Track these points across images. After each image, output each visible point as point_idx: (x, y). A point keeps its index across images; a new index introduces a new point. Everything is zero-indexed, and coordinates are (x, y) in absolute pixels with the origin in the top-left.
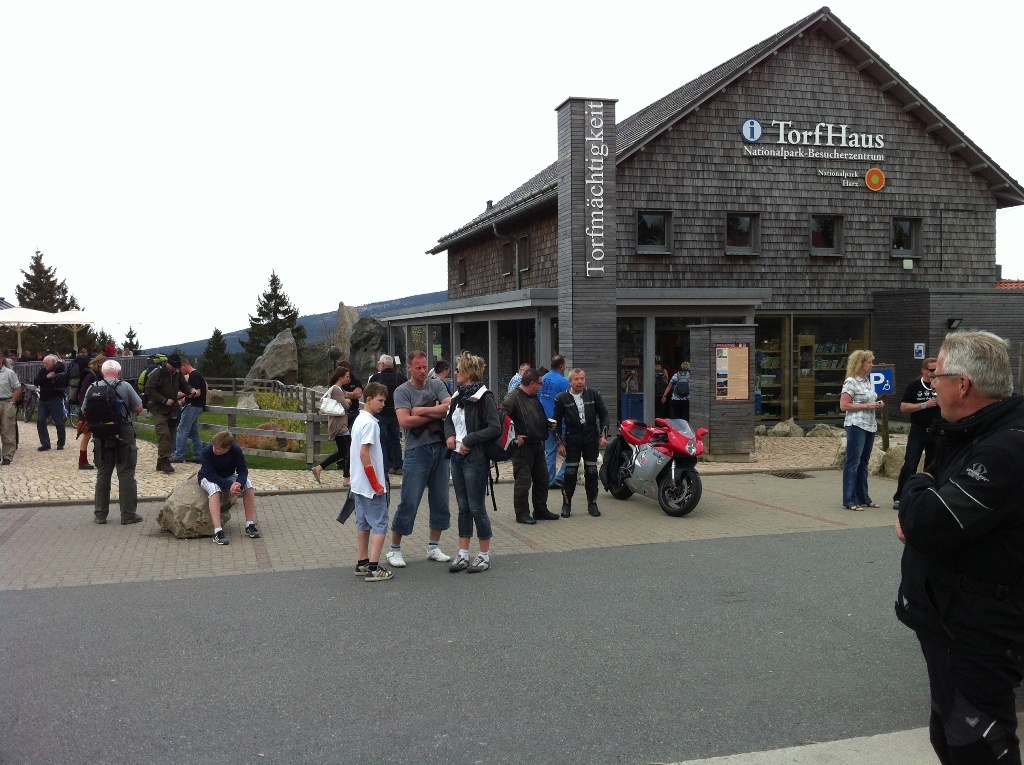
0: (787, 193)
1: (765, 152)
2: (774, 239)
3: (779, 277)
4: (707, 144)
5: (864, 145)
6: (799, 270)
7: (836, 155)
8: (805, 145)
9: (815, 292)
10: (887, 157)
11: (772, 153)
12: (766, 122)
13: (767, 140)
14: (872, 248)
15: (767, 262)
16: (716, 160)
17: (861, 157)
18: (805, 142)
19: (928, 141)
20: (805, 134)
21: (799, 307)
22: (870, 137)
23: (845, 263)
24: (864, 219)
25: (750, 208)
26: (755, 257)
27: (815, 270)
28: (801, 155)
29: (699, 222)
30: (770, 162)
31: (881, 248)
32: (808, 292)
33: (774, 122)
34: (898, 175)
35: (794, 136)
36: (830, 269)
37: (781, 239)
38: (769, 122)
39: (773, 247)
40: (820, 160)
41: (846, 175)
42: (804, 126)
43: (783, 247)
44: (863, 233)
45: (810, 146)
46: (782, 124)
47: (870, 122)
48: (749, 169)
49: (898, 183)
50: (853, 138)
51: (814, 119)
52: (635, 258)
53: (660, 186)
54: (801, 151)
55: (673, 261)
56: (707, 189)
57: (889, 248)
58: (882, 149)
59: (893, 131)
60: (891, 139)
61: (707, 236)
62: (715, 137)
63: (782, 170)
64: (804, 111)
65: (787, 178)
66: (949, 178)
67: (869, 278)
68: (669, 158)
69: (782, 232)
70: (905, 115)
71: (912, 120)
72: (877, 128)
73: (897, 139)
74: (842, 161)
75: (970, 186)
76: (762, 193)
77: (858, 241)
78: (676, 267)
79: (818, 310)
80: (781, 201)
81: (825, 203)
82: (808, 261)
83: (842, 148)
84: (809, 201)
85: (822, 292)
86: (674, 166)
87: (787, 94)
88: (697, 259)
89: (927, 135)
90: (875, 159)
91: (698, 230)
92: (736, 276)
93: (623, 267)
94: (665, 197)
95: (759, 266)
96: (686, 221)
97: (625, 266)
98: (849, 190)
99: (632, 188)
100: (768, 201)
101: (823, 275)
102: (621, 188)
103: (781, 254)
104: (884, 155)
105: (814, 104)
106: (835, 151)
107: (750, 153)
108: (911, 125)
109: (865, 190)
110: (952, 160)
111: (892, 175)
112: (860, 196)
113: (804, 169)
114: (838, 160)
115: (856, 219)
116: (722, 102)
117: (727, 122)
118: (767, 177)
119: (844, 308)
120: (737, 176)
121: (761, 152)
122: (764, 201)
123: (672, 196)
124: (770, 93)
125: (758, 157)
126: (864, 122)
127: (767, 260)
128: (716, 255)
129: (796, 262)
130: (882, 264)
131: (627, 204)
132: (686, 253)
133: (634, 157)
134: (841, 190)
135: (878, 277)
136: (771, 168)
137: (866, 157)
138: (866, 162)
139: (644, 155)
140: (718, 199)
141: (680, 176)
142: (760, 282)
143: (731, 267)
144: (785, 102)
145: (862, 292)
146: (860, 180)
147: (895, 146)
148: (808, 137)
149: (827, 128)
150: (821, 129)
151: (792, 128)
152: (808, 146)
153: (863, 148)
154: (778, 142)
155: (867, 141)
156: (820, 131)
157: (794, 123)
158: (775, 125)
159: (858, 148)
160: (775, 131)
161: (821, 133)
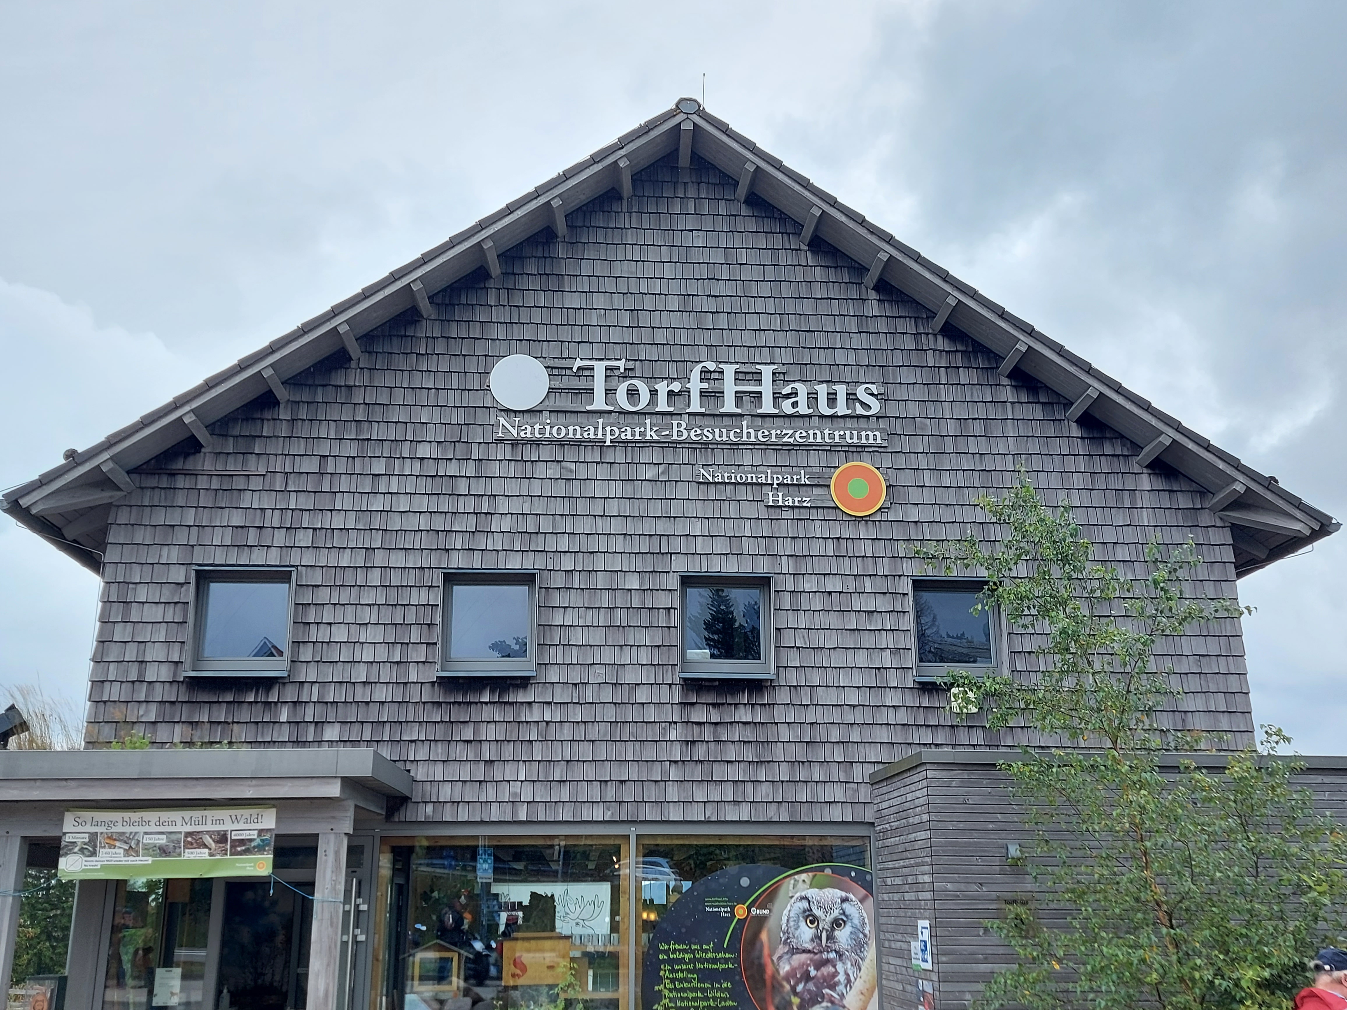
0: (616, 526)
1: (552, 432)
2: (578, 637)
3: (594, 732)
4: (400, 415)
5: (824, 409)
6: (651, 714)
7: (748, 432)
8: (663, 414)
9: (697, 773)
10: (890, 435)
11: (573, 431)
12: (558, 363)
13: (564, 402)
14: (862, 659)
15: (561, 696)
16: (424, 451)
17: (816, 435)
18: (663, 405)
19: (1008, 394)
20: (663, 388)
21: (651, 814)
22: (841, 390)
23: (783, 696)
24: (834, 584)
25: (514, 563)
26: (523, 682)
27: (698, 715)
28: (651, 435)
29: (369, 597)
30: (569, 454)
31: (887, 660)
32: (674, 774)
33: (578, 363)
34: (928, 479)
35: (632, 394)
36: (745, 715)
37: (597, 637)
38: (565, 363)
39: (574, 656)
40: (705, 446)
41: (776, 479)
42: (661, 370)
43: (607, 656)
44: (834, 621)
45: (679, 415)
46: (600, 368)
47: (840, 358)
48: (512, 469)
49: (915, 495)
50: (795, 394)
51: (687, 354)
52: (183, 688)
53: (269, 512)
54: (652, 425)
55: (290, 694)
56: (397, 517)
57: (910, 660)
58: (878, 418)
59: (907, 376)
60: (902, 393)
61: (391, 630)
62: (423, 397)
63: (602, 472)
64: (660, 337)
65: (616, 489)
66: (1078, 481)
67: (855, 737)
68: (298, 448)
69: (602, 618)
70: (940, 338)
71: (960, 348)
72: (862, 370)
73: (919, 393)
74: (765, 446)
75: (1145, 500)
76: (546, 525)
77: (819, 639)
78: (300, 709)
79: (708, 822)
80: (599, 544)
81: (721, 546)
82: (677, 691)
83: (764, 416)
84: (676, 544)
85: (718, 772)
86: (311, 465)
87: (618, 302)
88: (359, 688)
89: (1005, 381)
90: (855, 440)
91: (366, 615)
92: (468, 733)
93: (147, 712)
94: (280, 538)
95: (535, 706)
96: (335, 594)
97: (153, 708)
98: (787, 514)
99: (190, 517)
100: (564, 544)
101: (721, 730)
102: (160, 517)
103: (598, 675)
104: (882, 431)
105: (689, 320)
106: (744, 423)
107: (515, 433)
108: (959, 360)
109: (832, 515)
110: (1082, 438)
111: (906, 478)
112: (818, 530)
113: (661, 468)
114: (753, 446)
115: (810, 585)
116: (446, 322)
117: (457, 365)
118: (561, 489)
119: (784, 817)
120: (479, 487)
121: (542, 431)
122: (552, 544)
123: (301, 534)
124: (572, 301)
125: (535, 443)
126: (823, 357)
127: (558, 688)
128: (413, 678)
129: (642, 695)
130: (892, 699)
131: (173, 555)
132: (329, 674)
133: (202, 446)
134: (763, 514)
135: (883, 735)
136: (572, 466)
137: (831, 436)
138: (832, 449)
139: (231, 440)
140: (426, 541)
141: (326, 488)
142: (537, 746)
143: (455, 709)
144: (611, 319)
145: (837, 774)
146: (816, 491)
147: (913, 410)
148: (671, 393)
149: (722, 372)
150: (706, 375)
151: (628, 374)
152: (671, 414)
153: (822, 416)
154: (589, 408)
155: (832, 399)
156: (701, 380)
157: (630, 365)
158: (579, 368)
159: (809, 416)
160: (582, 383)
161: (705, 385)
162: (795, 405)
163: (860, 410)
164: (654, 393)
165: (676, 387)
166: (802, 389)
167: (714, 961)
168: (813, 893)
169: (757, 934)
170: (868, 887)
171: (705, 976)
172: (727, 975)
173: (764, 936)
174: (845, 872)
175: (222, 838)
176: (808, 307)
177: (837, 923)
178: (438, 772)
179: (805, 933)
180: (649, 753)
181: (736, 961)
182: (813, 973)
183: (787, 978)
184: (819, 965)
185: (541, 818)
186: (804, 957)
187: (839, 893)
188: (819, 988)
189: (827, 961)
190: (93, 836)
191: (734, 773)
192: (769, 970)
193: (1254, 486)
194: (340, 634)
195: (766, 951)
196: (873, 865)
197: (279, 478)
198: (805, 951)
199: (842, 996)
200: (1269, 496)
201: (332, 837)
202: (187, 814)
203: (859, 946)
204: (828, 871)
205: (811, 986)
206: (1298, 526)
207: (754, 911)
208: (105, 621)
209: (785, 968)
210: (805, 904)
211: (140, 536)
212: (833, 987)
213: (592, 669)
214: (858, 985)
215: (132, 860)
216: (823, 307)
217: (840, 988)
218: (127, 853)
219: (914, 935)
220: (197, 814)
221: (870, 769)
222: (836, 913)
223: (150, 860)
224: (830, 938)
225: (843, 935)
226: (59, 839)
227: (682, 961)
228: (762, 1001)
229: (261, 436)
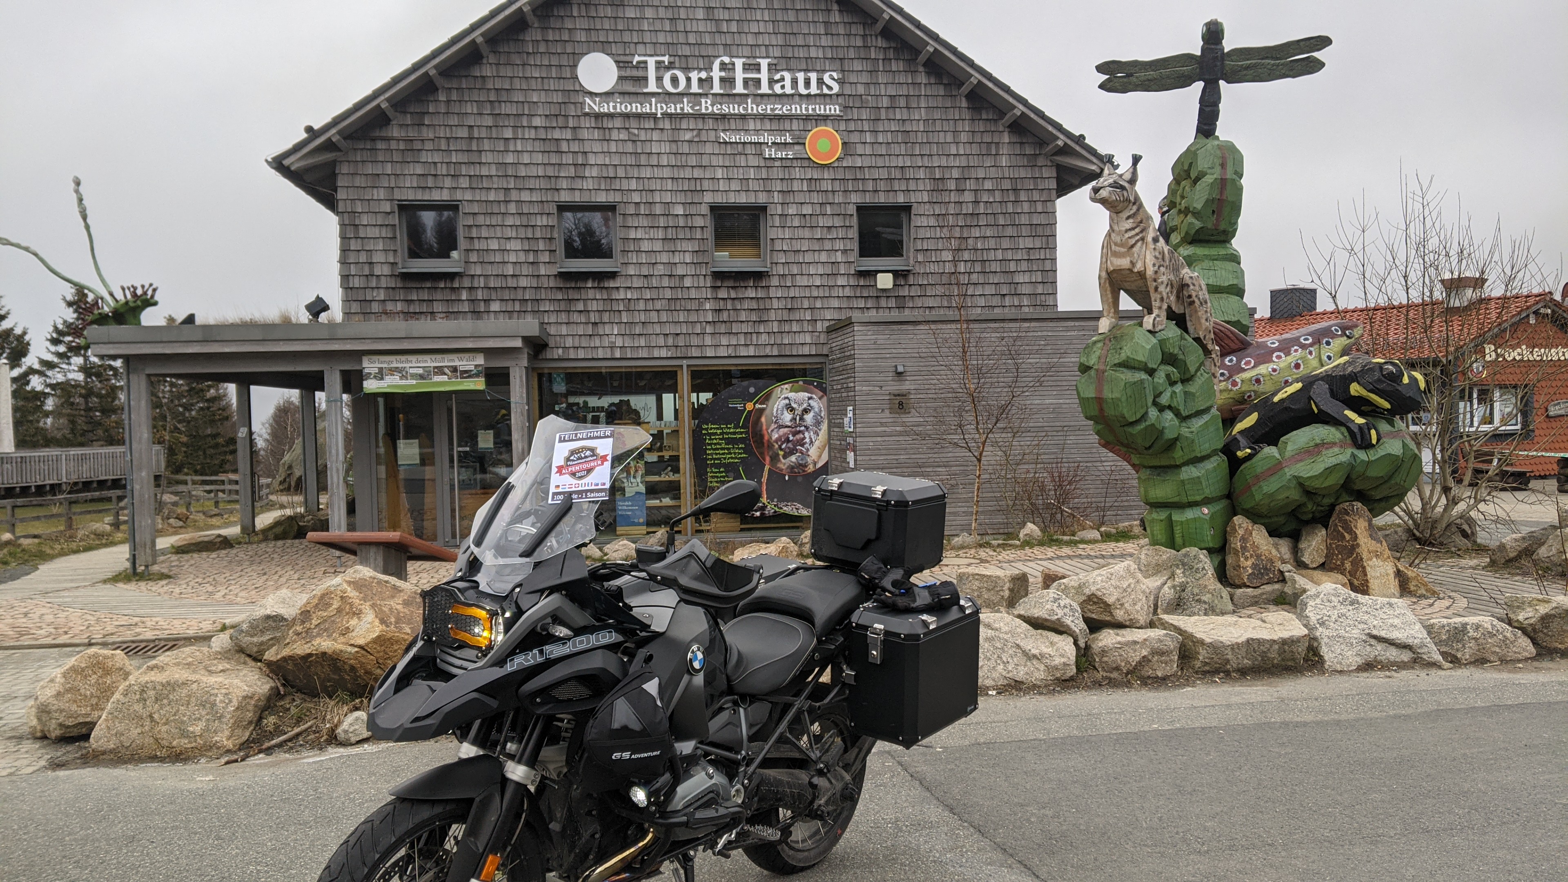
0: (667, 172)
1: (621, 108)
2: (645, 246)
3: (658, 305)
4: (519, 97)
5: (802, 90)
6: (693, 294)
7: (752, 107)
8: (695, 94)
9: (723, 328)
10: (845, 108)
11: (636, 108)
12: (623, 58)
13: (629, 87)
14: (823, 257)
15: (637, 283)
16: (537, 122)
17: (797, 109)
18: (695, 88)
19: (922, 78)
20: (694, 76)
21: (695, 352)
22: (813, 76)
23: (775, 281)
24: (807, 210)
25: (602, 198)
26: (613, 275)
27: (723, 294)
28: (688, 109)
29: (510, 221)
30: (634, 123)
31: (839, 257)
32: (709, 329)
33: (637, 59)
34: (869, 138)
35: (675, 80)
36: (751, 293)
37: (658, 246)
38: (628, 59)
39: (643, 259)
40: (724, 117)
41: (770, 139)
42: (692, 62)
43: (664, 257)
44: (807, 233)
45: (706, 95)
46: (651, 62)
47: (813, 53)
48: (596, 134)
49: (860, 149)
50: (782, 79)
51: (710, 51)
52: (399, 279)
53: (439, 165)
54: (688, 102)
55: (467, 283)
56: (522, 167)
57: (853, 256)
58: (838, 95)
59: (857, 66)
60: (853, 78)
61: (526, 242)
62: (533, 84)
63: (656, 136)
64: (692, 39)
65: (665, 148)
66: (964, 137)
67: (818, 304)
68: (454, 120)
69: (661, 234)
70: (879, 39)
71: (893, 45)
72: (827, 62)
73: (865, 78)
74: (763, 117)
75: (1004, 150)
76: (621, 173)
77: (797, 246)
78: (473, 292)
79: (730, 357)
80: (656, 185)
81: (735, 186)
82: (709, 279)
83: (762, 95)
84: (706, 185)
85: (735, 328)
86: (463, 133)
87: (662, 13)
88: (509, 279)
89: (921, 69)
90: (822, 112)
91: (510, 233)
92: (580, 306)
93: (378, 294)
94: (448, 182)
95: (621, 290)
96: (488, 219)
97: (382, 291)
98: (778, 164)
99: (389, 169)
100: (633, 185)
101: (736, 302)
102: (370, 169)
103: (660, 270)
104: (840, 105)
105: (710, 27)
106: (749, 101)
107: (596, 109)
108: (891, 54)
109: (806, 163)
110: (968, 108)
111: (855, 138)
112: (797, 173)
113: (695, 133)
114: (755, 117)
115: (792, 210)
116: (544, 29)
117: (555, 61)
118: (629, 147)
119: (775, 353)
120: (575, 147)
121: (615, 107)
122: (625, 185)
123: (461, 180)
124: (631, 13)
125: (611, 116)
126: (802, 53)
127: (635, 279)
128: (543, 272)
129: (688, 282)
130: (841, 281)
131: (382, 194)
132: (489, 270)
133: (390, 120)
134: (762, 164)
135: (836, 303)
136: (636, 131)
137: (807, 109)
138: (807, 118)
139: (409, 116)
140: (544, 184)
141: (474, 148)
142: (624, 314)
143: (570, 291)
144: (658, 26)
145: (807, 327)
146: (797, 147)
147: (861, 90)
148: (700, 80)
149: (734, 64)
150: (723, 67)
151: (671, 66)
152: (700, 95)
153: (801, 95)
154: (645, 91)
155: (807, 83)
156: (721, 70)
157: (672, 59)
158: (638, 62)
159: (792, 95)
160: (640, 73)
161: (723, 74)
162: (783, 87)
163: (826, 91)
164: (689, 79)
165: (703, 75)
166: (787, 76)
167: (734, 433)
168: (792, 395)
169: (759, 417)
170: (824, 391)
171: (729, 441)
172: (742, 440)
173: (763, 419)
174: (811, 383)
175: (455, 369)
176: (791, 16)
177: (806, 411)
178: (564, 330)
179: (787, 417)
180: (693, 317)
181: (746, 433)
182: (791, 438)
183: (776, 441)
184: (794, 435)
185: (629, 356)
186: (786, 430)
187: (807, 395)
188: (795, 446)
189: (800, 432)
190: (381, 369)
191: (744, 328)
192: (766, 437)
193: (1069, 142)
194: (494, 245)
195: (764, 427)
196: (830, 379)
197: (443, 142)
198: (787, 427)
199: (808, 450)
200: (1078, 148)
201: (517, 369)
202: (433, 357)
203: (818, 423)
204: (801, 383)
205: (790, 445)
206: (1094, 167)
207: (758, 406)
208: (344, 237)
209: (775, 436)
210: (787, 401)
211: (359, 181)
212: (802, 445)
213: (656, 266)
214: (817, 443)
215: (404, 382)
216: (802, 16)
217: (807, 446)
218: (401, 378)
219: (846, 415)
220: (439, 357)
221: (827, 324)
222: (805, 405)
223: (414, 382)
224: (802, 419)
225: (809, 418)
226: (361, 371)
227: (715, 434)
228: (762, 454)
229: (428, 113)
